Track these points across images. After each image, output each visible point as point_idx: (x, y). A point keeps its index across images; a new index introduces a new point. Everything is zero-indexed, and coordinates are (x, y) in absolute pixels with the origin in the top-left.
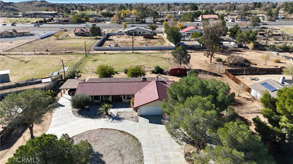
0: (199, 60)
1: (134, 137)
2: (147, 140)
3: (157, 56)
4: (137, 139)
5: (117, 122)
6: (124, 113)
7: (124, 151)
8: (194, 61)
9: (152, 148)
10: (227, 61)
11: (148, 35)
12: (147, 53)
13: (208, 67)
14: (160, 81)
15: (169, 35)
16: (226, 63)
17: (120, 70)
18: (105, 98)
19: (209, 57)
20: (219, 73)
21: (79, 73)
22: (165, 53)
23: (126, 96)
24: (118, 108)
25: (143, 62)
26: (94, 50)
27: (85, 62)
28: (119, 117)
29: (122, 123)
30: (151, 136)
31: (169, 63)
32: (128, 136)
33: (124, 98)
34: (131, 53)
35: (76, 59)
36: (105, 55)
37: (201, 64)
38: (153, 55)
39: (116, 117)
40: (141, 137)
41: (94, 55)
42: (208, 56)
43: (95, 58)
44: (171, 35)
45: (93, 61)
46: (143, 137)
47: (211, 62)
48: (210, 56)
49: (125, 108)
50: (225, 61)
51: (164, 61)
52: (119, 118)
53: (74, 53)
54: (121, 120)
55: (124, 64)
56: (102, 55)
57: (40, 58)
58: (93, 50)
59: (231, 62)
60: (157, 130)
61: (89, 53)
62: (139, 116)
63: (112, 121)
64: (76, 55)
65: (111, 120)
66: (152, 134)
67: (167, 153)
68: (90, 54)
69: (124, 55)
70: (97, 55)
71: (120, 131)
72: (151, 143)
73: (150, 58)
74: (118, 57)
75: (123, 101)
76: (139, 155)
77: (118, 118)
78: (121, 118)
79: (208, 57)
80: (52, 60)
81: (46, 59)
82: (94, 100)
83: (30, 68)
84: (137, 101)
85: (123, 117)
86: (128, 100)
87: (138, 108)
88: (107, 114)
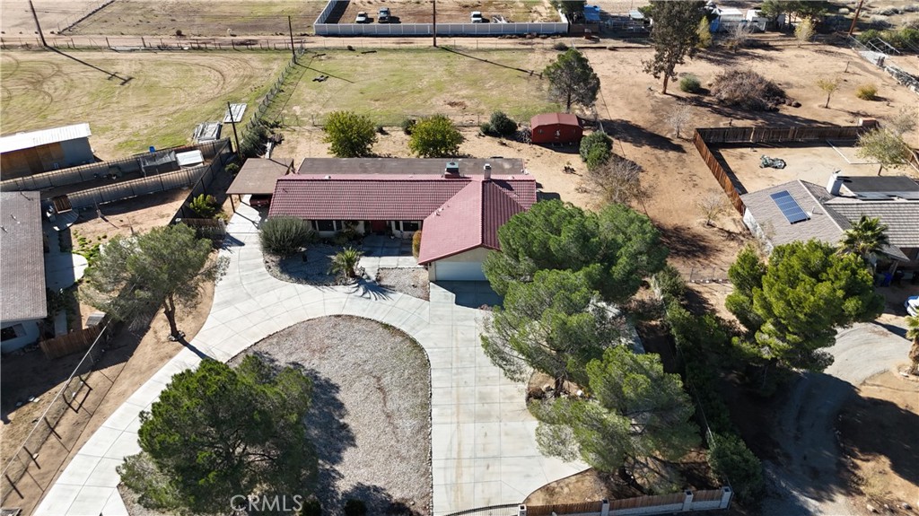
0: (631, 82)
1: (414, 342)
2: (443, 352)
3: (507, 61)
4: (422, 350)
5: (376, 299)
6: (395, 271)
7: (389, 378)
8: (615, 87)
10: (713, 90)
12: (478, 50)
13: (652, 111)
14: (494, 181)
16: (710, 96)
17: (390, 121)
18: (347, 227)
19: (659, 78)
20: (678, 137)
21: (276, 130)
22: (532, 50)
23: (401, 222)
24: (380, 256)
25: (460, 90)
26: (318, 34)
27: (291, 84)
28: (383, 283)
29: (389, 302)
30: (457, 340)
31: (538, 93)
32: (401, 338)
33: (398, 228)
34: (427, 50)
35: (267, 70)
36: (352, 55)
37: (634, 100)
38: (495, 57)
39: (374, 282)
40: (432, 345)
41: (319, 53)
42: (658, 75)
43: (321, 65)
45: (315, 80)
46: (435, 344)
47: (665, 93)
48: (662, 74)
49: (399, 255)
50: (708, 88)
51: (525, 82)
52: (381, 286)
53: (258, 46)
54: (385, 291)
55: (403, 96)
56: (340, 56)
58: (314, 33)
59: (724, 95)
61: (302, 48)
62: (431, 284)
63: (364, 294)
64: (264, 56)
65: (361, 290)
66: (460, 336)
67: (487, 389)
68: (307, 51)
69: (407, 56)
70: (329, 54)
71: (382, 324)
72: (454, 359)
73: (483, 70)
74: (388, 66)
75: (393, 235)
76: (421, 389)
77: (377, 287)
78: (387, 287)
79: (656, 77)
80: (196, 73)
81: (179, 67)
82: (320, 230)
83: (140, 107)
84: (427, 244)
85: (392, 283)
86: (407, 233)
87: (430, 265)
88: (352, 274)
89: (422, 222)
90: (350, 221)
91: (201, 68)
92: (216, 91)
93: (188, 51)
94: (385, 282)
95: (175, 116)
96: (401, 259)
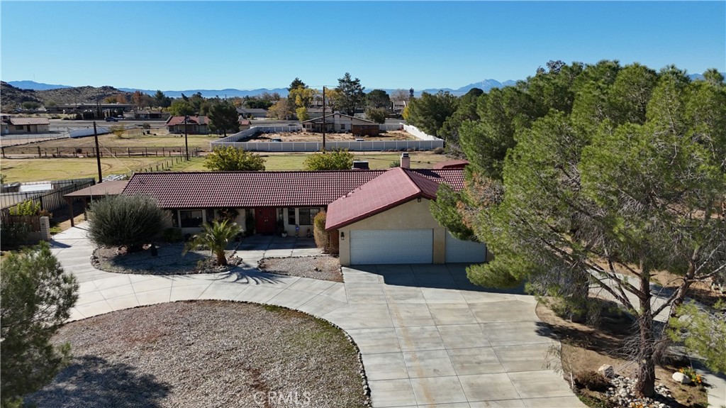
1: (324, 324)
2: (380, 333)
4: (339, 331)
5: (258, 283)
6: (287, 260)
9: (410, 360)
14: (415, 170)
23: (297, 209)
24: (266, 249)
28: (268, 270)
29: (279, 285)
30: (400, 319)
32: (300, 320)
33: (292, 221)
39: (257, 269)
40: (356, 325)
46: (361, 324)
49: (294, 248)
52: (266, 272)
53: (155, 156)
54: (272, 276)
60: (422, 301)
61: (197, 156)
62: (343, 268)
63: (238, 279)
65: (234, 277)
66: (403, 314)
67: (484, 379)
71: (266, 306)
72: (402, 342)
75: (285, 232)
77: (263, 273)
78: (275, 272)
82: (182, 226)
84: (336, 213)
85: (284, 269)
86: (303, 228)
87: (343, 235)
88: (222, 261)
89: (325, 207)
90: (224, 208)
94: (272, 269)
96: (295, 251)
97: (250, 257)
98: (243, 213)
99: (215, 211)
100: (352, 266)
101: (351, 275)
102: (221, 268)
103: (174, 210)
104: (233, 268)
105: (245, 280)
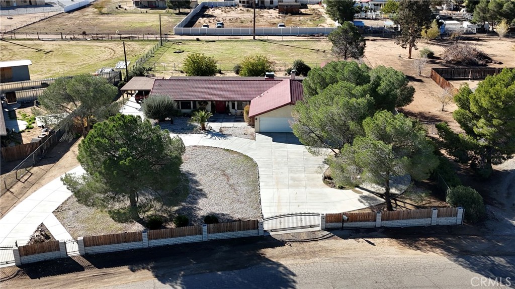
0: (387, 54)
1: (246, 156)
3: (303, 45)
5: (219, 139)
6: (232, 128)
8: (376, 56)
9: (274, 169)
10: (442, 57)
11: (289, 7)
12: (283, 41)
13: (402, 66)
14: (297, 80)
15: (330, 5)
16: (441, 59)
17: (226, 69)
18: (200, 104)
19: (405, 48)
20: (420, 76)
21: (150, 72)
22: (320, 41)
23: (236, 103)
24: (221, 122)
25: (273, 57)
26: (176, 34)
27: (159, 54)
30: (275, 156)
31: (324, 58)
33: (233, 107)
34: (249, 41)
35: (143, 49)
36: (199, 43)
37: (389, 61)
38: (295, 44)
41: (178, 42)
42: (405, 46)
43: (179, 47)
44: (335, 6)
45: (176, 52)
47: (410, 58)
48: (408, 46)
50: (439, 56)
51: (315, 54)
52: (223, 134)
53: (137, 39)
54: (225, 136)
55: (234, 59)
56: (191, 43)
57: (73, 46)
58: (174, 34)
59: (450, 58)
60: (286, 150)
61: (166, 40)
62: (256, 133)
63: (211, 137)
64: (141, 43)
67: (297, 175)
68: (169, 41)
69: (236, 43)
70: (183, 42)
71: (224, 149)
72: (274, 164)
73: (287, 50)
74: (224, 47)
75: (230, 113)
78: (227, 134)
79: (403, 48)
80: (96, 50)
81: (84, 47)
82: (182, 108)
83: (60, 63)
84: (254, 108)
85: (230, 133)
86: (239, 111)
87: (256, 119)
88: (204, 128)
89: (250, 101)
90: (202, 101)
91: (99, 48)
92: (109, 57)
93: (89, 41)
94: (225, 133)
95: (83, 66)
96: (235, 123)
97: (215, 126)
98: (210, 103)
99: (197, 102)
100: (260, 133)
101: (260, 137)
102: (203, 131)
103: (178, 101)
104: (208, 132)
105: (214, 138)
